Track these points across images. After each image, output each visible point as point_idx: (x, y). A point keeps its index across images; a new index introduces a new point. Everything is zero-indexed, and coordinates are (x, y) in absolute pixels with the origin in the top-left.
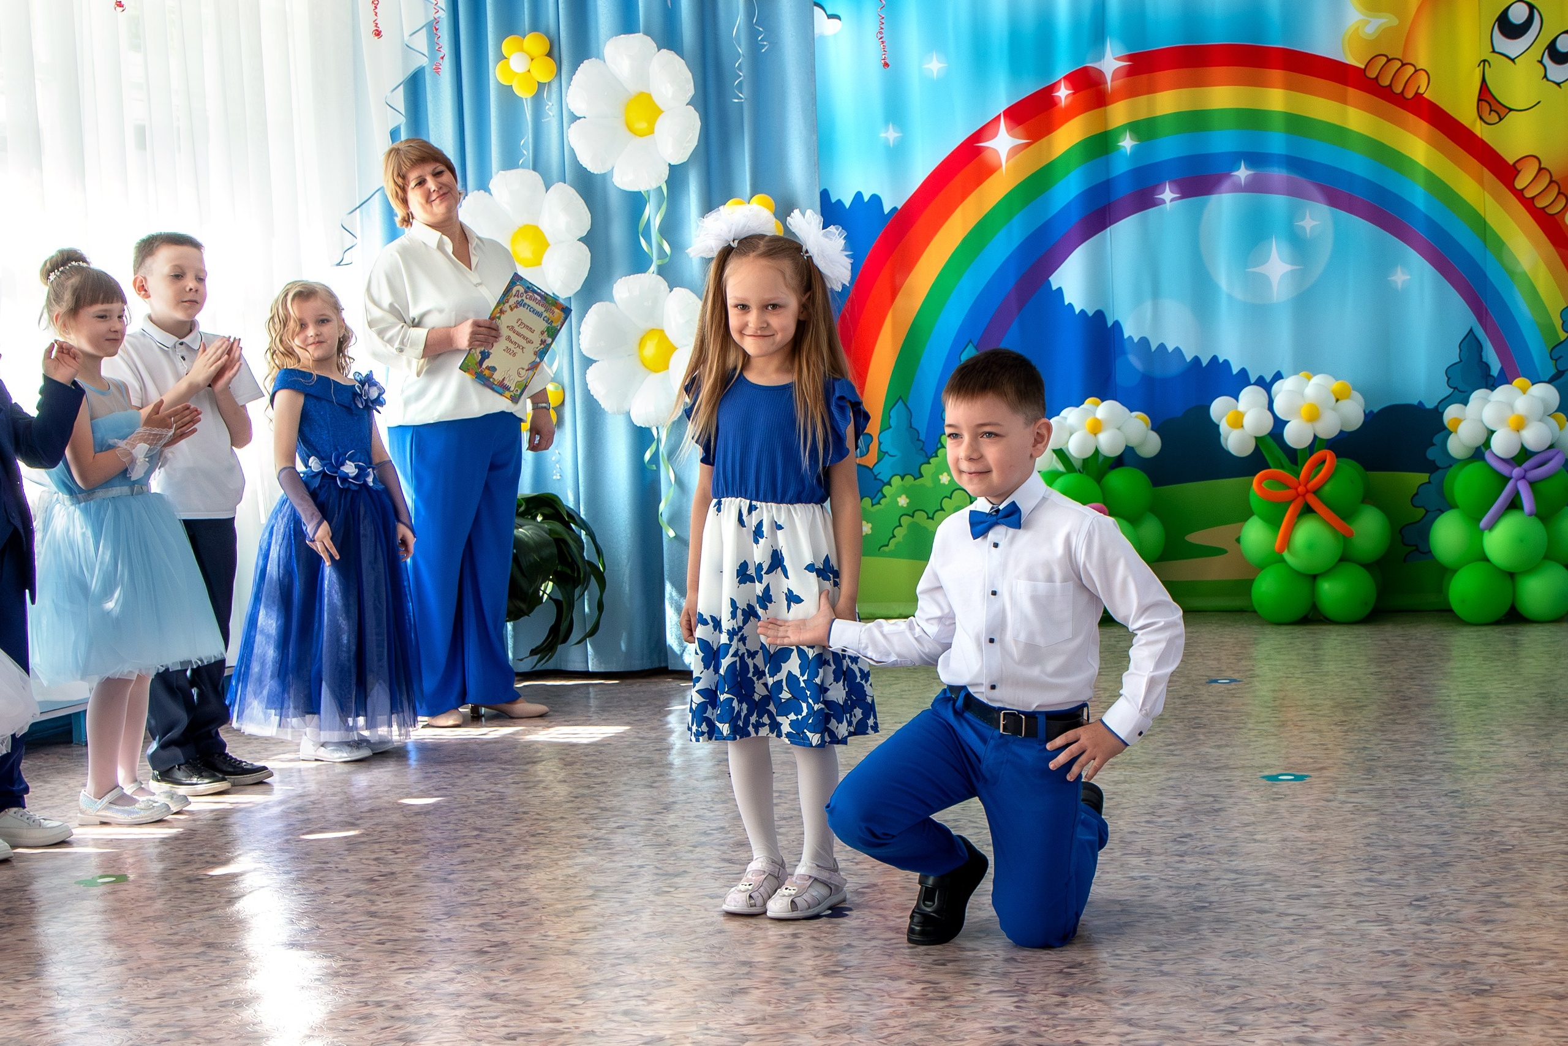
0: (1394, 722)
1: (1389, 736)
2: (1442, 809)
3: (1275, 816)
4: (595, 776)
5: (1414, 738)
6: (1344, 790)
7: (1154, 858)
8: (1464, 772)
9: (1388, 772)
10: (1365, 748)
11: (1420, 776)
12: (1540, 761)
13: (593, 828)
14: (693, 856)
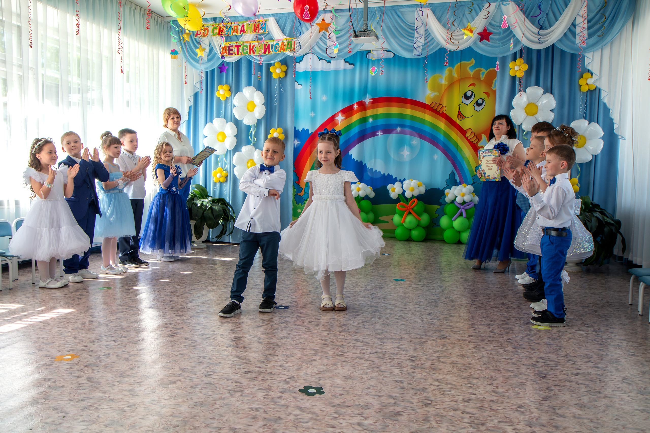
0: (428, 267)
1: (426, 271)
2: (438, 291)
3: (396, 290)
5: (432, 272)
6: (414, 284)
8: (444, 281)
9: (425, 280)
10: (420, 274)
11: (433, 282)
12: (463, 280)
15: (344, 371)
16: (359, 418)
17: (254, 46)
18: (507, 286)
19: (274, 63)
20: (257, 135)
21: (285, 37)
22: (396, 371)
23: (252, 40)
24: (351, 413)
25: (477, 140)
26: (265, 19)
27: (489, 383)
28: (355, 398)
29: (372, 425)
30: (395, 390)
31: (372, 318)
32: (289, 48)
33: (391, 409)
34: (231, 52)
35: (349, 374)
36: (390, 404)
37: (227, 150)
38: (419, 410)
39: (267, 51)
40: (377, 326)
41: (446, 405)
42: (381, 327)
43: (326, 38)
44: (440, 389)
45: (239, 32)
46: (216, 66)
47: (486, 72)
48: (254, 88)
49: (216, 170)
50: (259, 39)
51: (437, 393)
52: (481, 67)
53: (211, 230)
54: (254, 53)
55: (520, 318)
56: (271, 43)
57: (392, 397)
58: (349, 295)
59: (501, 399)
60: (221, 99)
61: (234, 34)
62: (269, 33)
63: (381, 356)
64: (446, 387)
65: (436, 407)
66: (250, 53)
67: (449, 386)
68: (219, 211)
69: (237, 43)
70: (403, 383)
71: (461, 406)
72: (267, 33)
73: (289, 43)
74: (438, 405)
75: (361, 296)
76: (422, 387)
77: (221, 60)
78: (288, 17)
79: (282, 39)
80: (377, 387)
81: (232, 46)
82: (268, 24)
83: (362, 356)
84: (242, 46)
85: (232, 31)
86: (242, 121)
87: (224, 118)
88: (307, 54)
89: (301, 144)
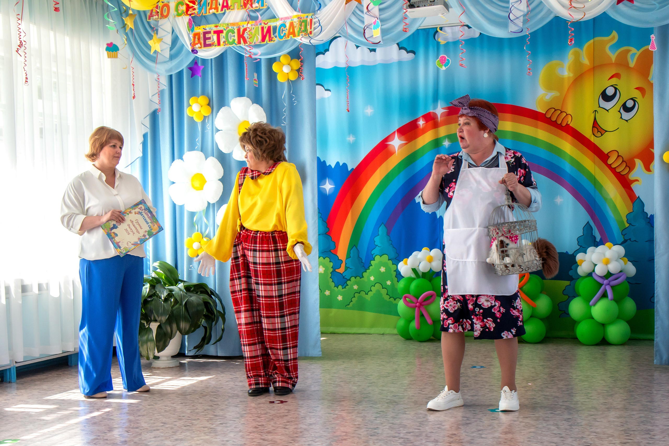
0: (547, 387)
1: (545, 393)
2: (563, 426)
3: (491, 427)
4: (214, 401)
5: (554, 394)
6: (522, 416)
7: (439, 444)
8: (574, 410)
9: (542, 409)
10: (533, 398)
11: (555, 412)
12: (607, 406)
13: (210, 424)
14: (250, 437)
17: (245, 30)
19: (280, 57)
21: (295, 13)
23: (242, 21)
25: (627, 170)
32: (302, 32)
34: (208, 42)
37: (209, 203)
39: (267, 38)
43: (362, 12)
45: (220, 8)
46: (184, 66)
47: (638, 53)
48: (248, 99)
49: (191, 237)
50: (251, 18)
52: (629, 45)
53: (186, 336)
54: (245, 41)
56: (272, 24)
58: (412, 438)
60: (196, 119)
61: (211, 11)
62: (268, 8)
66: (239, 42)
68: (198, 305)
69: (216, 26)
72: (265, 7)
73: (302, 22)
75: (432, 439)
77: (193, 56)
79: (291, 17)
81: (209, 32)
84: (225, 32)
85: (208, 8)
86: (230, 154)
87: (202, 151)
88: (335, 38)
89: (335, 188)
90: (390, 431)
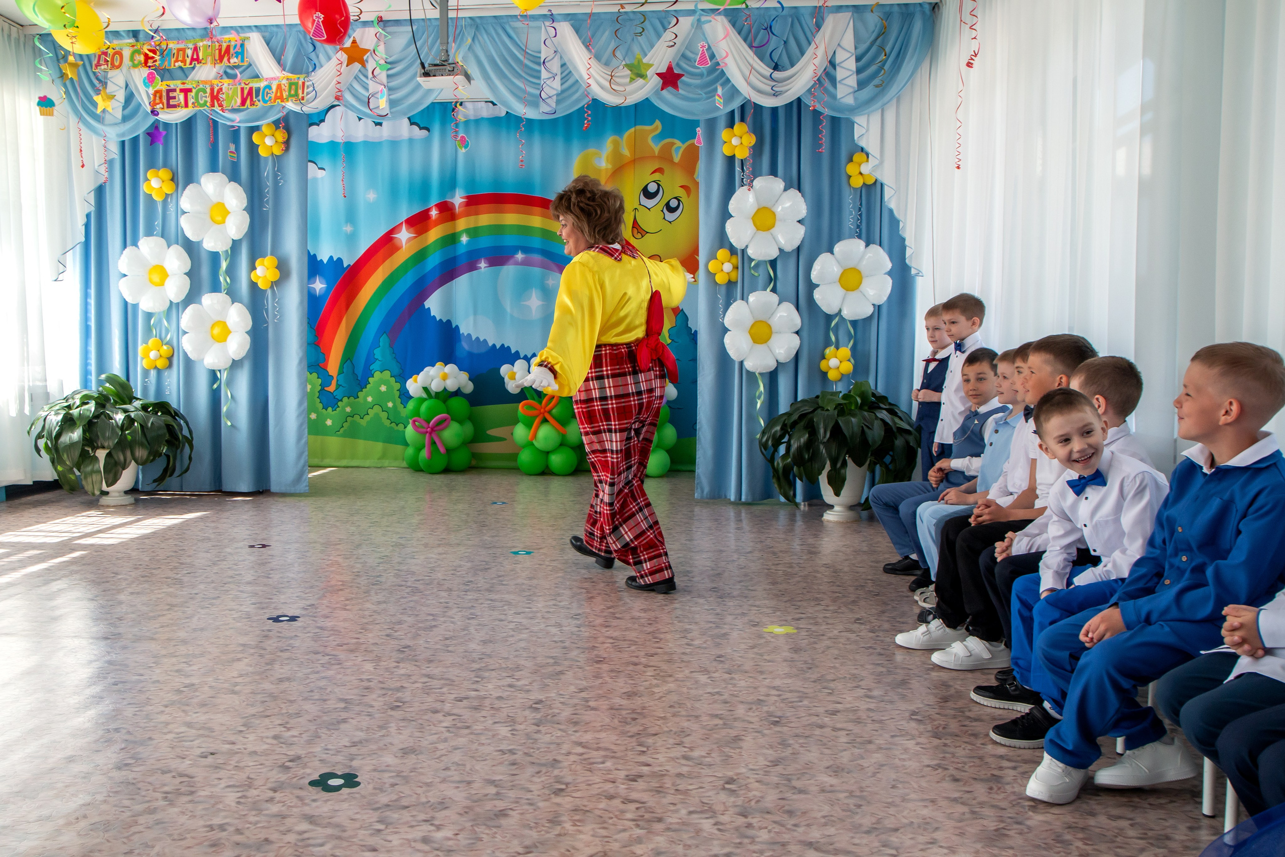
15: (401, 738)
16: (426, 827)
17: (220, 89)
18: (724, 554)
19: (261, 126)
20: (231, 271)
21: (284, 74)
22: (504, 731)
23: (216, 79)
24: (411, 819)
26: (243, 35)
27: (677, 741)
28: (419, 791)
29: (449, 839)
30: (500, 769)
31: (464, 630)
32: (292, 96)
33: (489, 806)
34: (172, 102)
35: (411, 744)
36: (488, 797)
37: (171, 302)
38: (541, 804)
39: (248, 102)
40: (472, 646)
41: (595, 790)
42: (479, 648)
43: (366, 77)
44: (585, 759)
45: (188, 61)
46: (141, 131)
47: (683, 147)
48: (223, 176)
49: (147, 343)
50: (229, 76)
51: (579, 767)
52: (673, 137)
53: (141, 467)
54: (220, 105)
55: (743, 614)
56: (255, 85)
57: (492, 782)
59: (696, 769)
60: (155, 197)
61: (177, 65)
62: (250, 65)
63: (475, 703)
64: (596, 755)
65: (574, 795)
66: (212, 105)
67: (602, 753)
68: (159, 427)
69: (184, 84)
70: (515, 754)
71: (622, 788)
72: (245, 63)
73: (292, 85)
74: (578, 790)
76: (551, 758)
78: (288, 34)
79: (278, 78)
80: (464, 765)
81: (175, 91)
82: (248, 45)
83: (439, 708)
84: (194, 91)
85: (173, 60)
86: (199, 243)
87: (162, 237)
88: (333, 107)
89: (328, 289)
90: (395, 579)
